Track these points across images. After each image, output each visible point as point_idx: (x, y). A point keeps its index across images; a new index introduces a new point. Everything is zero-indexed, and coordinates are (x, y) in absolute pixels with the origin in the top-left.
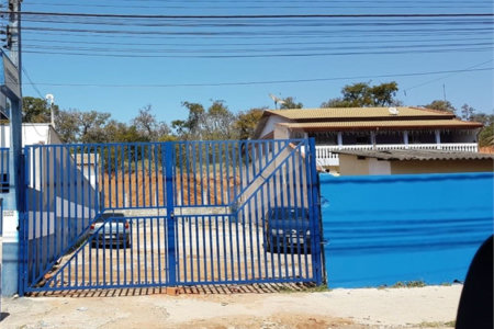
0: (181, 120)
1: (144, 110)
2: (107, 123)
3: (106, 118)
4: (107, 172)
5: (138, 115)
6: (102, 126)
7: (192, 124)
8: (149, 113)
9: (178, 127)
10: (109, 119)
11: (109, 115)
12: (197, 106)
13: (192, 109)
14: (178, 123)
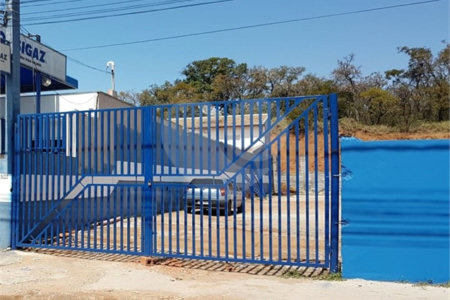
0: (399, 69)
1: (344, 61)
2: (300, 78)
3: (300, 72)
4: (294, 133)
5: (337, 67)
6: (294, 82)
7: (414, 74)
8: (351, 64)
9: (393, 78)
10: (304, 74)
11: (303, 70)
12: (422, 51)
13: (413, 55)
14: (394, 73)
